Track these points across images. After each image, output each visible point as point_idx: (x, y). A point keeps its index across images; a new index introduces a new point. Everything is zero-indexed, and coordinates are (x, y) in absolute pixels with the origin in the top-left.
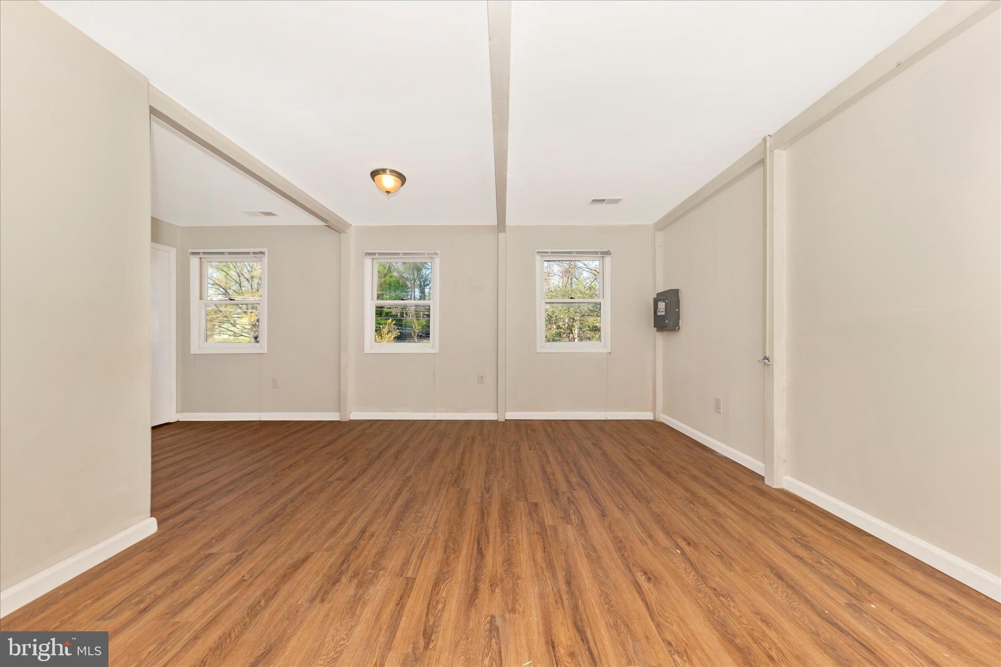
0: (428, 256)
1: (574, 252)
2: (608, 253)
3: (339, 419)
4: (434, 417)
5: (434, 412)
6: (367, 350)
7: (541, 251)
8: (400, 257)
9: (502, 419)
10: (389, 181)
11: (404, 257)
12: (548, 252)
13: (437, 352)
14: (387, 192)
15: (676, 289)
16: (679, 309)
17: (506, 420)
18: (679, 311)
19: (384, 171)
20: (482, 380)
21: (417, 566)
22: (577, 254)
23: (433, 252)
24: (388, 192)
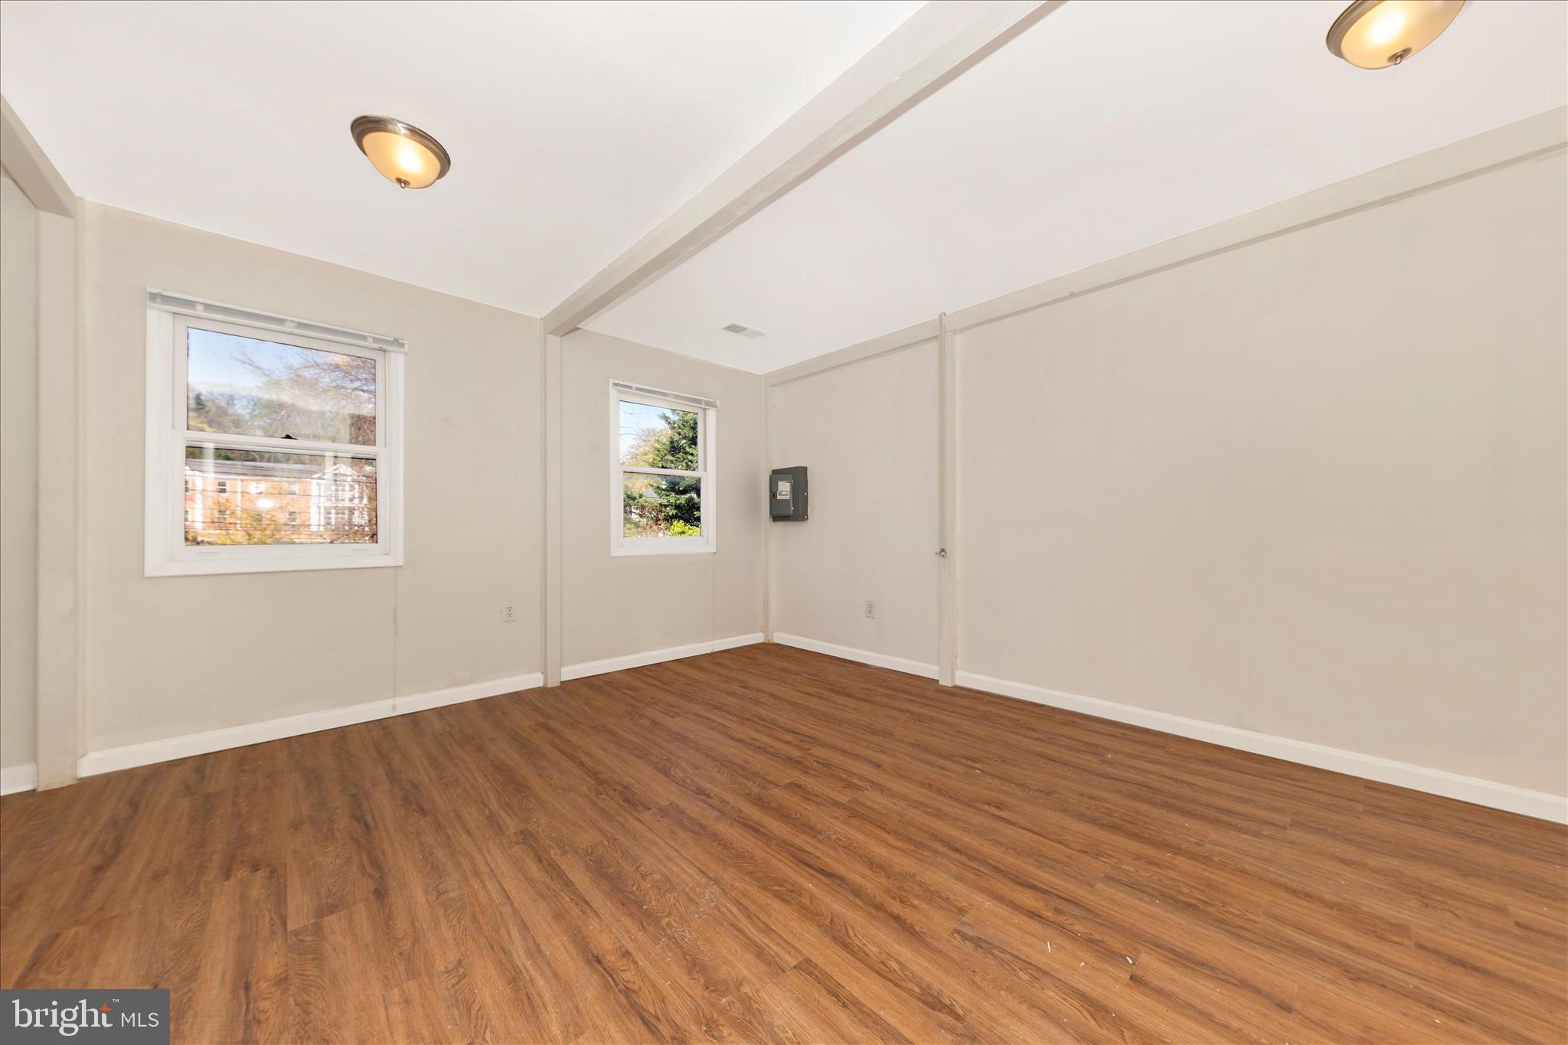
2: (712, 405)
7: (621, 383)
9: (554, 683)
10: (411, 158)
13: (400, 563)
14: (399, 181)
15: (804, 467)
16: (807, 493)
17: (561, 682)
18: (807, 496)
20: (510, 615)
21: (782, 943)
24: (402, 182)
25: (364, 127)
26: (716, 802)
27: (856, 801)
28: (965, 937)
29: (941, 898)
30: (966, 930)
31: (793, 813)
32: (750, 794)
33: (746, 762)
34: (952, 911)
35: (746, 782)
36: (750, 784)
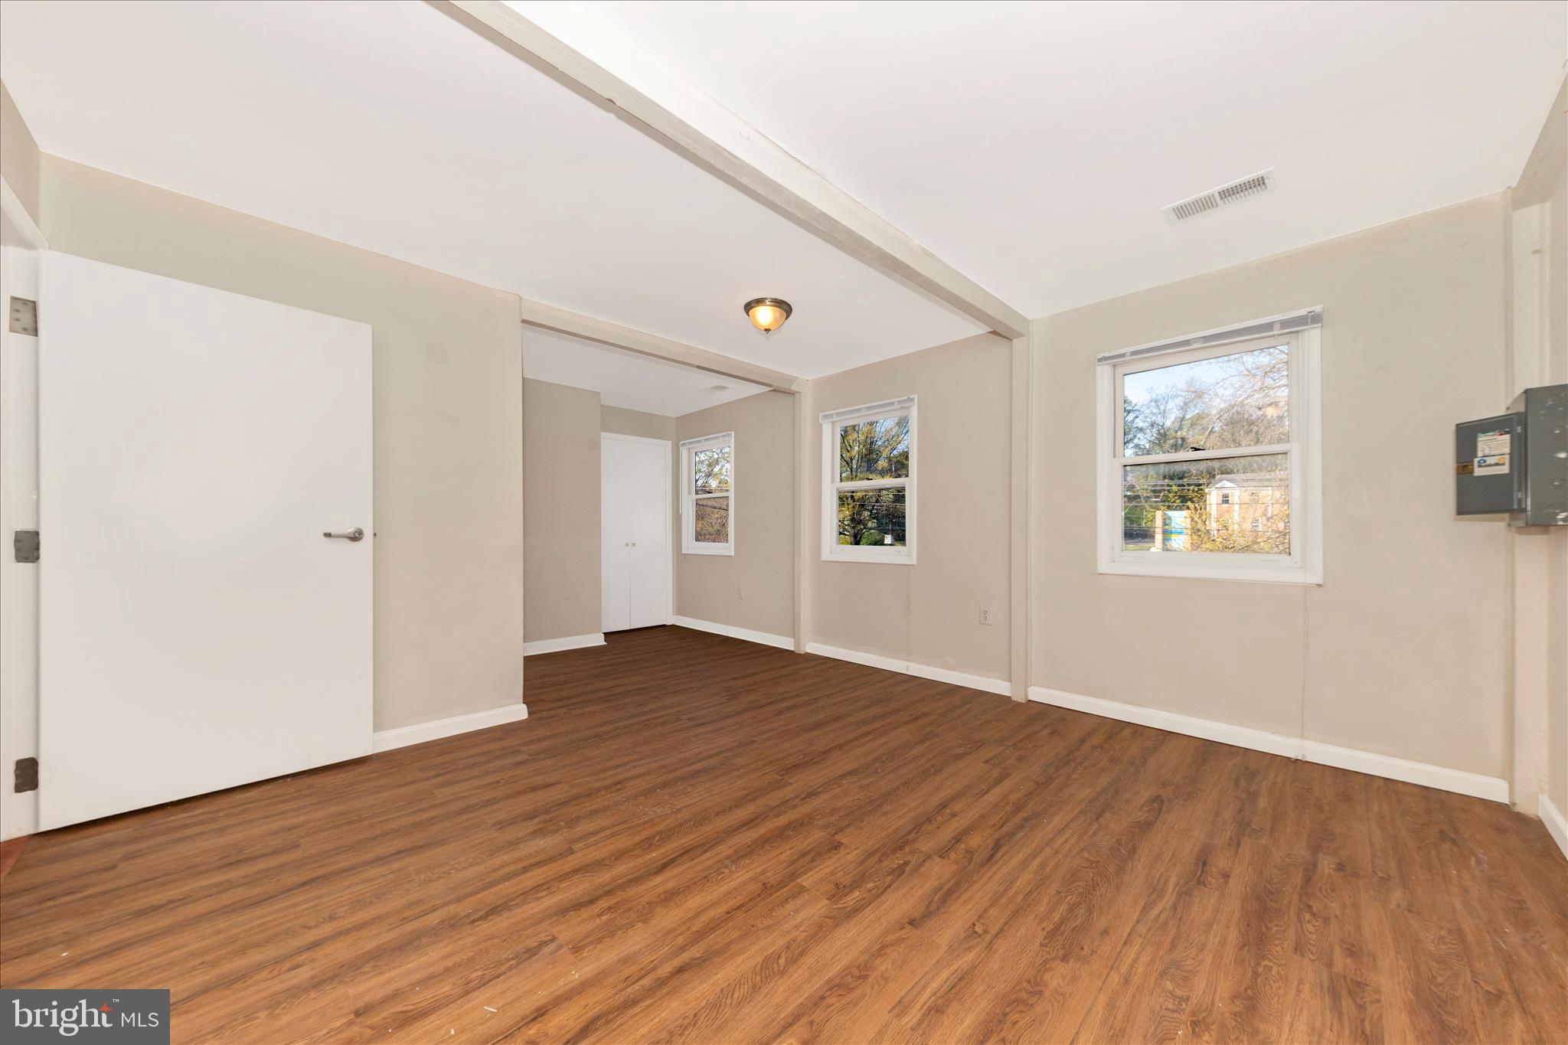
0: (899, 407)
1: (1195, 340)
3: (793, 649)
4: (908, 669)
5: (908, 661)
6: (826, 555)
8: (862, 414)
9: (1019, 697)
10: (765, 315)
11: (867, 413)
12: (1123, 355)
13: (915, 564)
14: (766, 330)
17: (1027, 700)
19: (759, 302)
22: (1206, 342)
23: (905, 398)
24: (767, 330)
25: (748, 307)
28: (543, 944)
29: (604, 937)
30: (553, 946)
34: (582, 940)
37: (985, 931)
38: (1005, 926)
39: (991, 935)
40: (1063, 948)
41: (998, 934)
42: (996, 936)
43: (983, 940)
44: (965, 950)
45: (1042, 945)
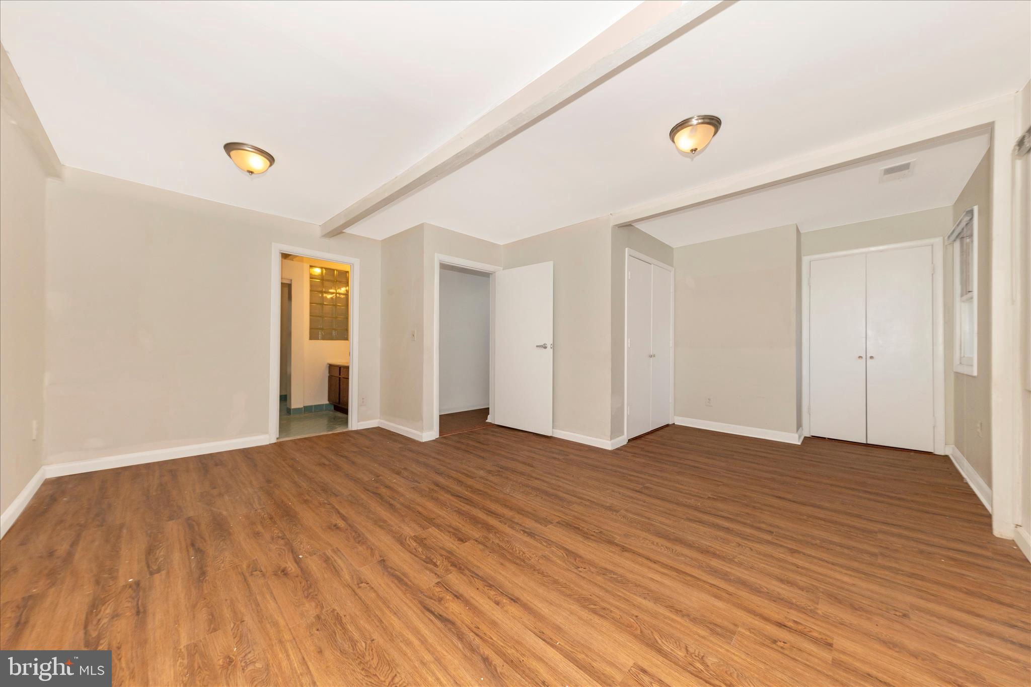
26: (517, 527)
27: (424, 528)
31: (468, 521)
32: (495, 533)
33: (502, 564)
35: (501, 544)
36: (497, 541)
37: (360, 587)
38: (359, 597)
39: (356, 589)
40: (325, 620)
41: (355, 592)
42: (354, 591)
43: (355, 585)
44: (352, 576)
45: (334, 610)
